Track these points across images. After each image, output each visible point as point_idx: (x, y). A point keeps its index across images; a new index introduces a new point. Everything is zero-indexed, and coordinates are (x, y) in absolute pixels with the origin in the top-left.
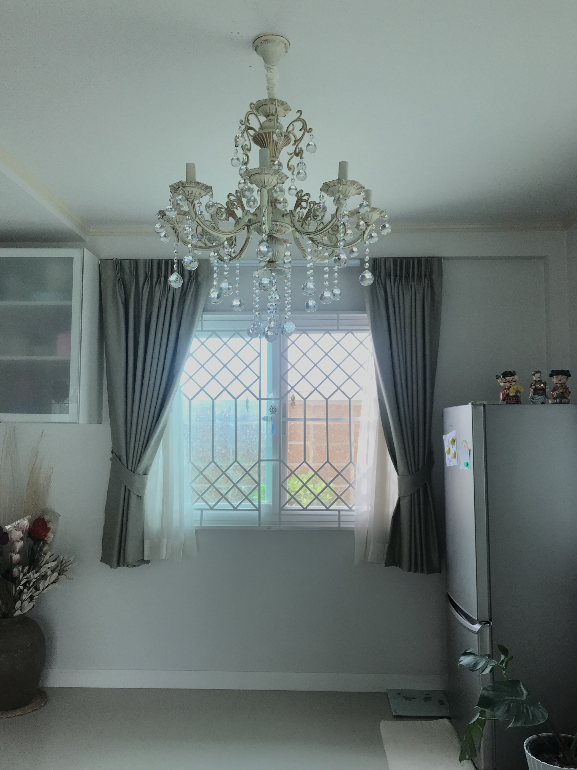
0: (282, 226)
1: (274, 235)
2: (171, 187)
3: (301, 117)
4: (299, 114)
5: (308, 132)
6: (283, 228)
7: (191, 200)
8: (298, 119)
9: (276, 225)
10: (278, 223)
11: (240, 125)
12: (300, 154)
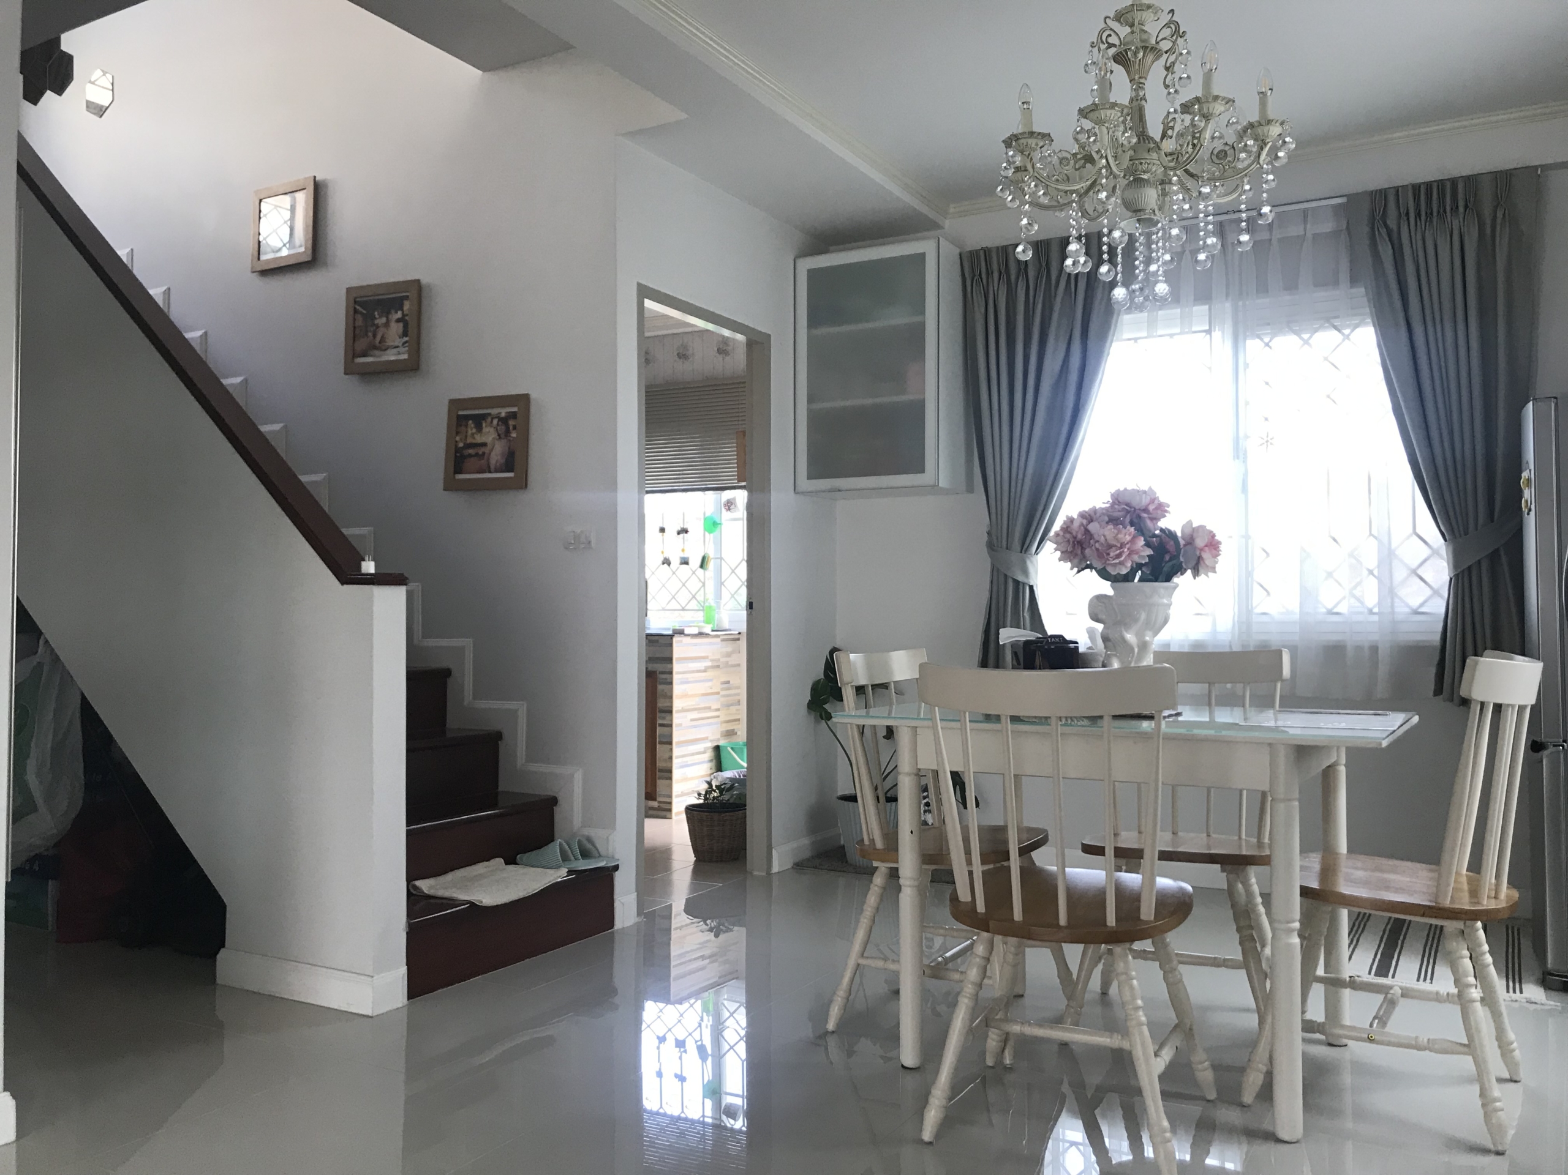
0: (1148, 164)
1: (1142, 176)
2: (1004, 141)
3: (1174, 19)
4: (1171, 15)
5: (1181, 37)
6: (1150, 166)
7: (1027, 153)
8: (1171, 22)
9: (1141, 164)
10: (1143, 161)
11: (1091, 48)
12: (1171, 69)
